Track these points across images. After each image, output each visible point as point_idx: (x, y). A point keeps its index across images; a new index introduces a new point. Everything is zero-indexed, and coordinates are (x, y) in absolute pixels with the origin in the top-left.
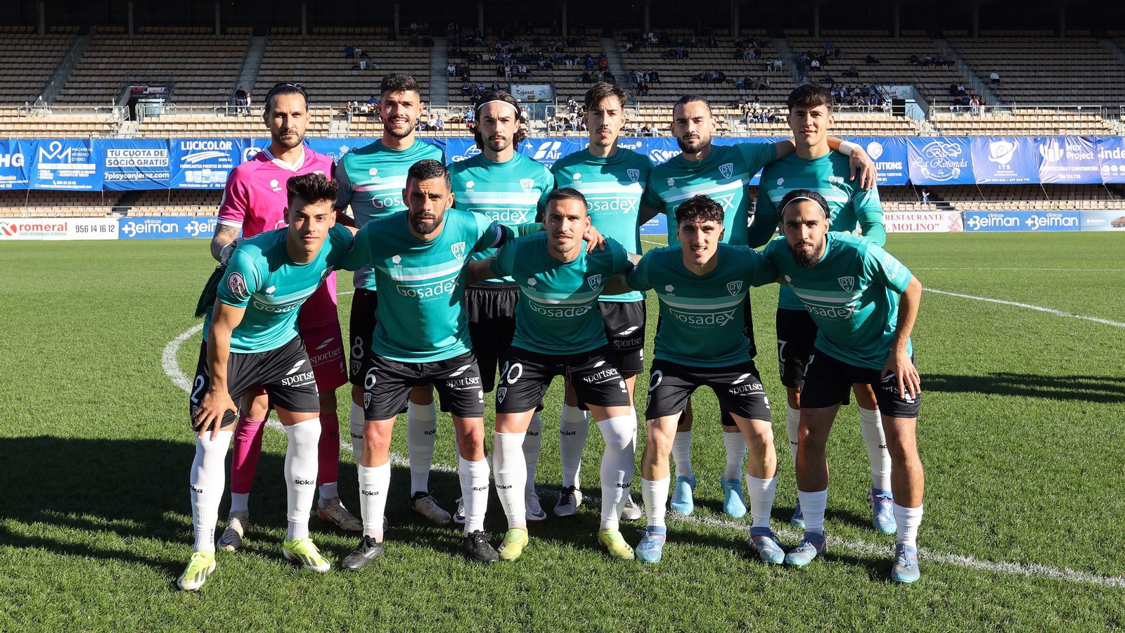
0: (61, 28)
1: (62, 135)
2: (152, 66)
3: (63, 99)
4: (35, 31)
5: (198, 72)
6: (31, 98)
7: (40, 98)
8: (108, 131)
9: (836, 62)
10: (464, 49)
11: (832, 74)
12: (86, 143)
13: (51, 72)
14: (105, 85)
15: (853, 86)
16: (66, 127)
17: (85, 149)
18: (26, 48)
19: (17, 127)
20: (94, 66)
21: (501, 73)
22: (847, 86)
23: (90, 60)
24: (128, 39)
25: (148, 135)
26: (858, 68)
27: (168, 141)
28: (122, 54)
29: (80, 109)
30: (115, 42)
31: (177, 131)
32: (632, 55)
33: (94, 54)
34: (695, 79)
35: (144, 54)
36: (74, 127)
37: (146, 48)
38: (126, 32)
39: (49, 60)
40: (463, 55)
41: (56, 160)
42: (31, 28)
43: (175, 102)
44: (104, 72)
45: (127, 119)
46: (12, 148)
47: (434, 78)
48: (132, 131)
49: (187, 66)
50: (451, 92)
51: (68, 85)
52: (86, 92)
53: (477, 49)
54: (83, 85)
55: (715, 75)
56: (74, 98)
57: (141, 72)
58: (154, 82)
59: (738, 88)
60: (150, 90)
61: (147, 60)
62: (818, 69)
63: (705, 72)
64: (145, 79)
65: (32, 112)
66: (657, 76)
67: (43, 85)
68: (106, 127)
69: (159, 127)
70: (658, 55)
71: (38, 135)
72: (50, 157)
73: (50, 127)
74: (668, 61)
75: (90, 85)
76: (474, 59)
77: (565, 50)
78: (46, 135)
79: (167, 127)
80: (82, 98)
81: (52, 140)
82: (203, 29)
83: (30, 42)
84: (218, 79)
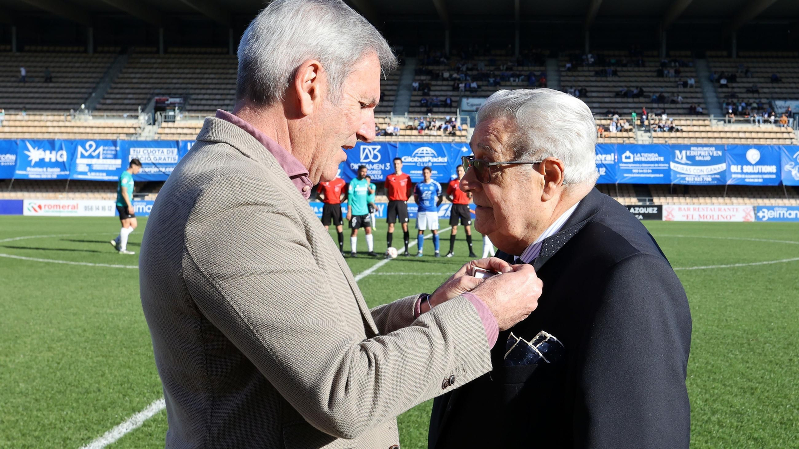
0: (106, 49)
1: (97, 137)
2: (175, 81)
3: (101, 106)
4: (86, 51)
5: (211, 86)
6: (76, 106)
7: (83, 106)
8: (132, 134)
9: (745, 80)
10: (430, 68)
11: (736, 90)
12: (114, 143)
13: (94, 85)
14: (135, 96)
15: (751, 101)
16: (100, 130)
17: (113, 148)
18: (77, 65)
19: (63, 130)
20: (128, 80)
21: (456, 88)
22: (746, 101)
23: (126, 75)
24: (159, 58)
25: (163, 137)
26: (759, 85)
27: (177, 142)
28: (152, 70)
29: (114, 116)
30: (148, 61)
31: (186, 134)
32: (570, 73)
33: (130, 70)
34: (618, 95)
35: (169, 71)
36: (107, 130)
37: (172, 66)
38: (158, 52)
39: (94, 75)
40: (429, 73)
41: (91, 157)
42: (82, 49)
43: (189, 111)
44: (136, 86)
45: (150, 124)
46: (57, 146)
47: (401, 92)
48: (152, 134)
49: (203, 81)
50: (413, 104)
51: (106, 96)
52: (120, 101)
53: (441, 67)
54: (118, 96)
55: (635, 91)
56: (110, 107)
57: (165, 86)
58: (175, 94)
59: (653, 102)
60: (171, 100)
61: (172, 76)
62: (725, 86)
63: (626, 89)
64: (168, 91)
65: (76, 118)
66: (587, 92)
67: (86, 96)
68: (132, 131)
69: (173, 131)
70: (592, 74)
71: (78, 137)
72: (86, 154)
73: (88, 130)
74: (599, 79)
75: (123, 96)
76: (436, 76)
77: (515, 68)
78: (84, 137)
79: (180, 131)
80: (117, 107)
81: (88, 140)
82: (219, 50)
83: (81, 60)
84: (226, 92)
